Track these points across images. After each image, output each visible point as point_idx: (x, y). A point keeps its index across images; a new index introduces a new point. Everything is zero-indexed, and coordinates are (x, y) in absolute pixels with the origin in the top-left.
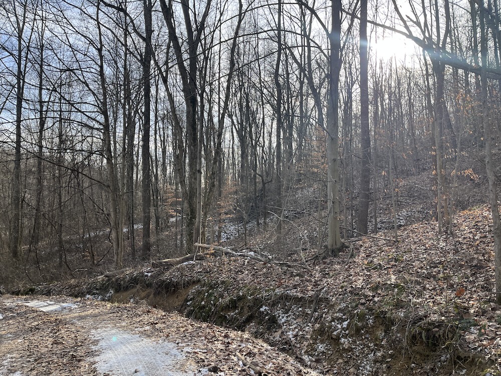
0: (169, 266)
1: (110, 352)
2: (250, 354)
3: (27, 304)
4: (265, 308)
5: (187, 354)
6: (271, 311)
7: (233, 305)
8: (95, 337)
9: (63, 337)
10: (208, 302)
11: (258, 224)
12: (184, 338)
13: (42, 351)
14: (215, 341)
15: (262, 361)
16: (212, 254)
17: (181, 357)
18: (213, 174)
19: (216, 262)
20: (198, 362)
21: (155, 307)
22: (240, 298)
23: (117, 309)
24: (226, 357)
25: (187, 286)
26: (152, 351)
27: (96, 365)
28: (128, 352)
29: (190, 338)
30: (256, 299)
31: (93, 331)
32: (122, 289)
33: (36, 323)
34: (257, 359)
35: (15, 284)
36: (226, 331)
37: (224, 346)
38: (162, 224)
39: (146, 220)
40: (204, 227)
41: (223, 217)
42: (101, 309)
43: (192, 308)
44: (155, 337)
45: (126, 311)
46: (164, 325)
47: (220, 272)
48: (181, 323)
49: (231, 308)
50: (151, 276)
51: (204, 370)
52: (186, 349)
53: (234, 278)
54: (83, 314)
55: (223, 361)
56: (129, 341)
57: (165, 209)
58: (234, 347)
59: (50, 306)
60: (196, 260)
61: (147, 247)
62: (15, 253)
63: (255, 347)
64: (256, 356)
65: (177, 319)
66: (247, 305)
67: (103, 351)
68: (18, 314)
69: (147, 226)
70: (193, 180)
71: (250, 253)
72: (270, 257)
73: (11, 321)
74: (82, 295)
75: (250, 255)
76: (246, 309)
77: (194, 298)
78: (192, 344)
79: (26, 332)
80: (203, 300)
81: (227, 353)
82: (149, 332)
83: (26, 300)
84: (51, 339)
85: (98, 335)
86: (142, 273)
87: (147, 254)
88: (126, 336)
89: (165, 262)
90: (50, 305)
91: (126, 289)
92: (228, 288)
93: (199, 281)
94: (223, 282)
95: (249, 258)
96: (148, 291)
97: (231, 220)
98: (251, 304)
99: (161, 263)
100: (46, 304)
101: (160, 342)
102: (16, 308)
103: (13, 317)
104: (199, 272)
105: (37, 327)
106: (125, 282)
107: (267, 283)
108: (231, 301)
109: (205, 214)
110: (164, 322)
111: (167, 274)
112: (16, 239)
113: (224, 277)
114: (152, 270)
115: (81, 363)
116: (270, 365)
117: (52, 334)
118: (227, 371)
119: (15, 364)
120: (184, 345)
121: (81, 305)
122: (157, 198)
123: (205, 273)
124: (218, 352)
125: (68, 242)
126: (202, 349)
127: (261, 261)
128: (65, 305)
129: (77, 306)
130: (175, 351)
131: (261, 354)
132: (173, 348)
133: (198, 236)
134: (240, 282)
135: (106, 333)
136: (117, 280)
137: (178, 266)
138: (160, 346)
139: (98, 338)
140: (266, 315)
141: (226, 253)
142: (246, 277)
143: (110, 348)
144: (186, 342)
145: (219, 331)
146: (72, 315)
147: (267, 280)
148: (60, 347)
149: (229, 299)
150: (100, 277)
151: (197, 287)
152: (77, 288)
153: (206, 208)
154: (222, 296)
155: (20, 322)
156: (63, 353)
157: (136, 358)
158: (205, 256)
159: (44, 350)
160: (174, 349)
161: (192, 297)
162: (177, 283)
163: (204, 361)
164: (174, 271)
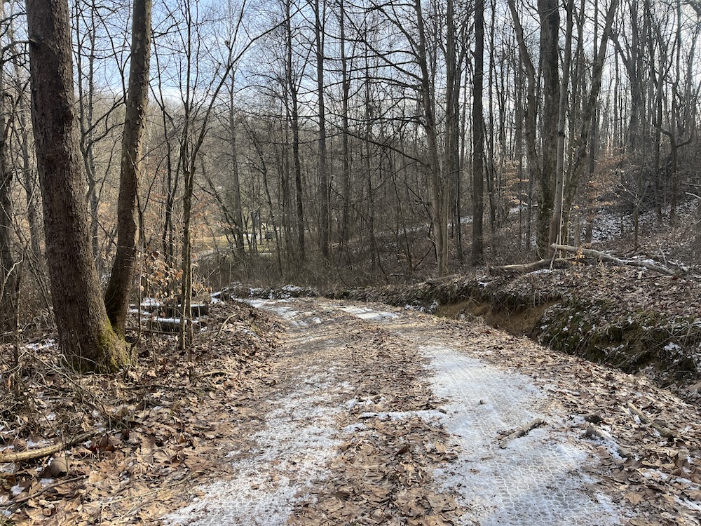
0: (513, 274)
1: (445, 374)
2: (650, 408)
3: (344, 309)
4: (673, 346)
5: (549, 393)
6: (684, 352)
7: (616, 336)
8: (424, 354)
9: (388, 350)
10: (574, 328)
11: (660, 216)
12: (543, 372)
13: (368, 363)
14: (591, 382)
15: (672, 421)
16: (580, 260)
17: (542, 396)
18: (584, 136)
19: (586, 272)
20: (568, 406)
21: (496, 328)
22: (628, 328)
23: (446, 325)
24: (612, 407)
25: (541, 303)
26: (499, 382)
27: (431, 387)
28: (468, 378)
29: (552, 373)
30: (656, 333)
31: (422, 347)
32: (449, 301)
33: (356, 331)
34: (664, 417)
35: (329, 287)
36: (609, 372)
37: (607, 391)
38: (499, 216)
39: (477, 211)
40: (566, 220)
41: (597, 204)
42: (427, 322)
43: (548, 335)
44: (502, 366)
45: (458, 329)
46: (512, 352)
47: (594, 288)
48: (535, 352)
49: (613, 340)
50: (488, 287)
51: (577, 417)
52: (547, 387)
53: (618, 298)
54: (407, 326)
55: (606, 410)
56: (468, 365)
57: (503, 195)
58: (624, 395)
59: (368, 314)
60: (554, 267)
61: (479, 247)
62: (326, 251)
63: (659, 400)
64: (663, 412)
65: (529, 347)
66: (642, 338)
67: (437, 372)
68: (336, 319)
69: (478, 220)
70: (549, 148)
71: (646, 261)
72: (685, 268)
73: (330, 327)
74: (402, 304)
75: (648, 264)
76: (638, 346)
77: (551, 320)
78: (556, 381)
79: (348, 340)
80: (565, 324)
81: (614, 401)
82: (492, 358)
83: (341, 305)
84: (375, 350)
85: (429, 353)
86: (476, 282)
87: (478, 257)
88: (462, 358)
89: (507, 269)
90: (367, 312)
91: (455, 301)
92: (608, 311)
93: (559, 298)
94: (599, 303)
95: (645, 268)
96: (485, 305)
97: (609, 210)
98: (648, 338)
99: (502, 269)
100: (363, 311)
101: (509, 372)
102: (333, 312)
103: (331, 322)
104: (559, 285)
105: (358, 335)
106: (453, 292)
107: (679, 309)
108: (613, 330)
109: (568, 201)
110: (512, 348)
111: (511, 285)
112: (326, 234)
113: (600, 294)
114: (490, 278)
115: (413, 382)
116: (687, 429)
117: (375, 345)
118: (614, 426)
119: (341, 373)
120: (545, 381)
121: (402, 315)
122: (492, 179)
123: (568, 287)
124: (597, 398)
125: (381, 239)
126: (572, 390)
127: (667, 273)
128: (384, 313)
129: (397, 317)
130: (531, 386)
131: (670, 411)
132: (528, 383)
133: (557, 232)
134: (629, 304)
135: (437, 352)
136: (442, 289)
137: (527, 275)
138: (509, 377)
139: (429, 357)
140: (675, 357)
141: (605, 260)
142: (640, 297)
143: (445, 370)
144: (547, 377)
145: (597, 369)
146: (395, 326)
147: (678, 304)
148: (387, 360)
149: (609, 326)
150: (421, 284)
151: (556, 306)
152: (394, 296)
153: (569, 191)
154: (597, 323)
155: (339, 328)
156: (391, 368)
157: (479, 387)
158: (570, 262)
159: (370, 362)
160: (530, 384)
161: (548, 319)
162: (527, 298)
163: (576, 406)
164: (520, 282)
